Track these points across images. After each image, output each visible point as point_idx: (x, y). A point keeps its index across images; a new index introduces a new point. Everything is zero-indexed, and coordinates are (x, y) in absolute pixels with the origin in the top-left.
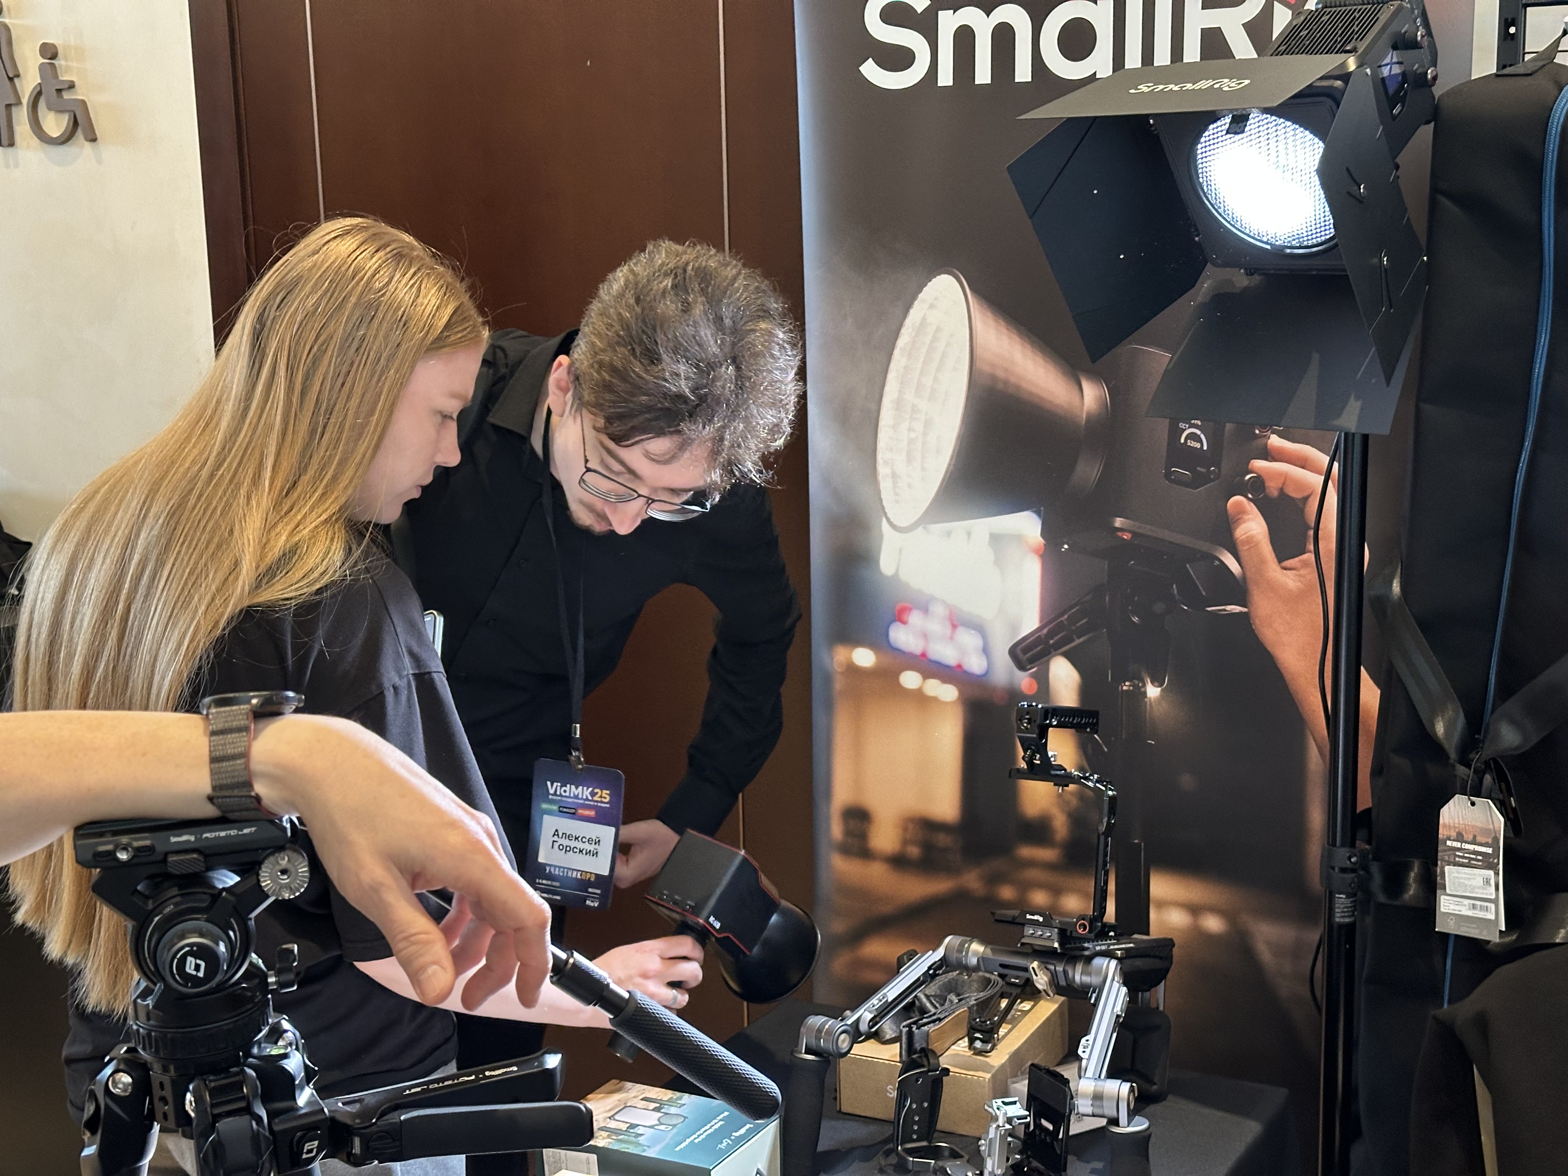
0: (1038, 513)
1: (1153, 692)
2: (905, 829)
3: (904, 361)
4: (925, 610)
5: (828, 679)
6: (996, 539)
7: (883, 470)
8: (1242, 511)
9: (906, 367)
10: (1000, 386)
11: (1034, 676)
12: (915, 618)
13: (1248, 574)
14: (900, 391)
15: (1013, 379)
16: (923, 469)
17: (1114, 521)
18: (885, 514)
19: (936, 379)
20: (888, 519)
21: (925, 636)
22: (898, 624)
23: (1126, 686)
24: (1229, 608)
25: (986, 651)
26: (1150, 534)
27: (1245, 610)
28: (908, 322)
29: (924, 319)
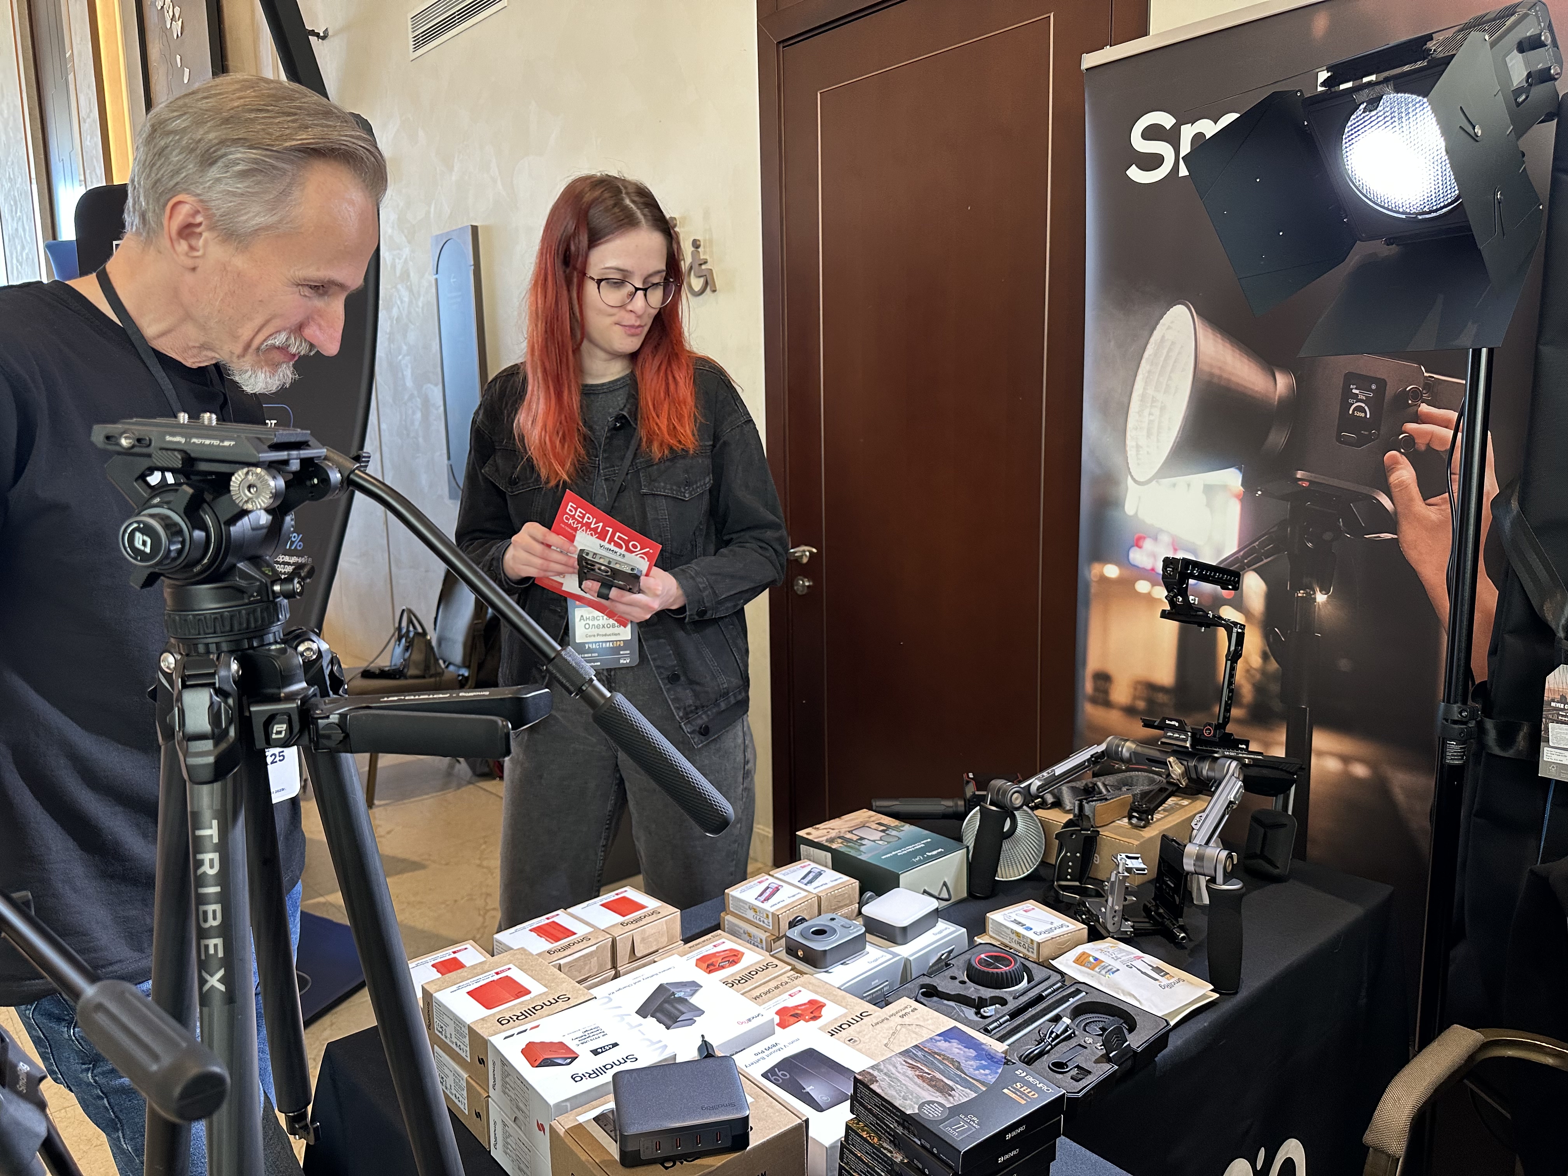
0: (1240, 469)
1: (1321, 598)
2: (1135, 689)
3: (1148, 367)
4: (1155, 539)
5: (1087, 586)
6: (1208, 489)
7: (1130, 442)
8: (1396, 462)
9: (1149, 372)
10: (1215, 380)
12: (1148, 544)
13: (1399, 510)
14: (1145, 389)
15: (1225, 375)
16: (1158, 441)
17: (1296, 474)
18: (1130, 473)
19: (1170, 378)
20: (1132, 476)
21: (1154, 556)
22: (1135, 548)
23: (1301, 594)
24: (1382, 535)
26: (1324, 482)
27: (1396, 536)
28: (1152, 340)
29: (1163, 337)
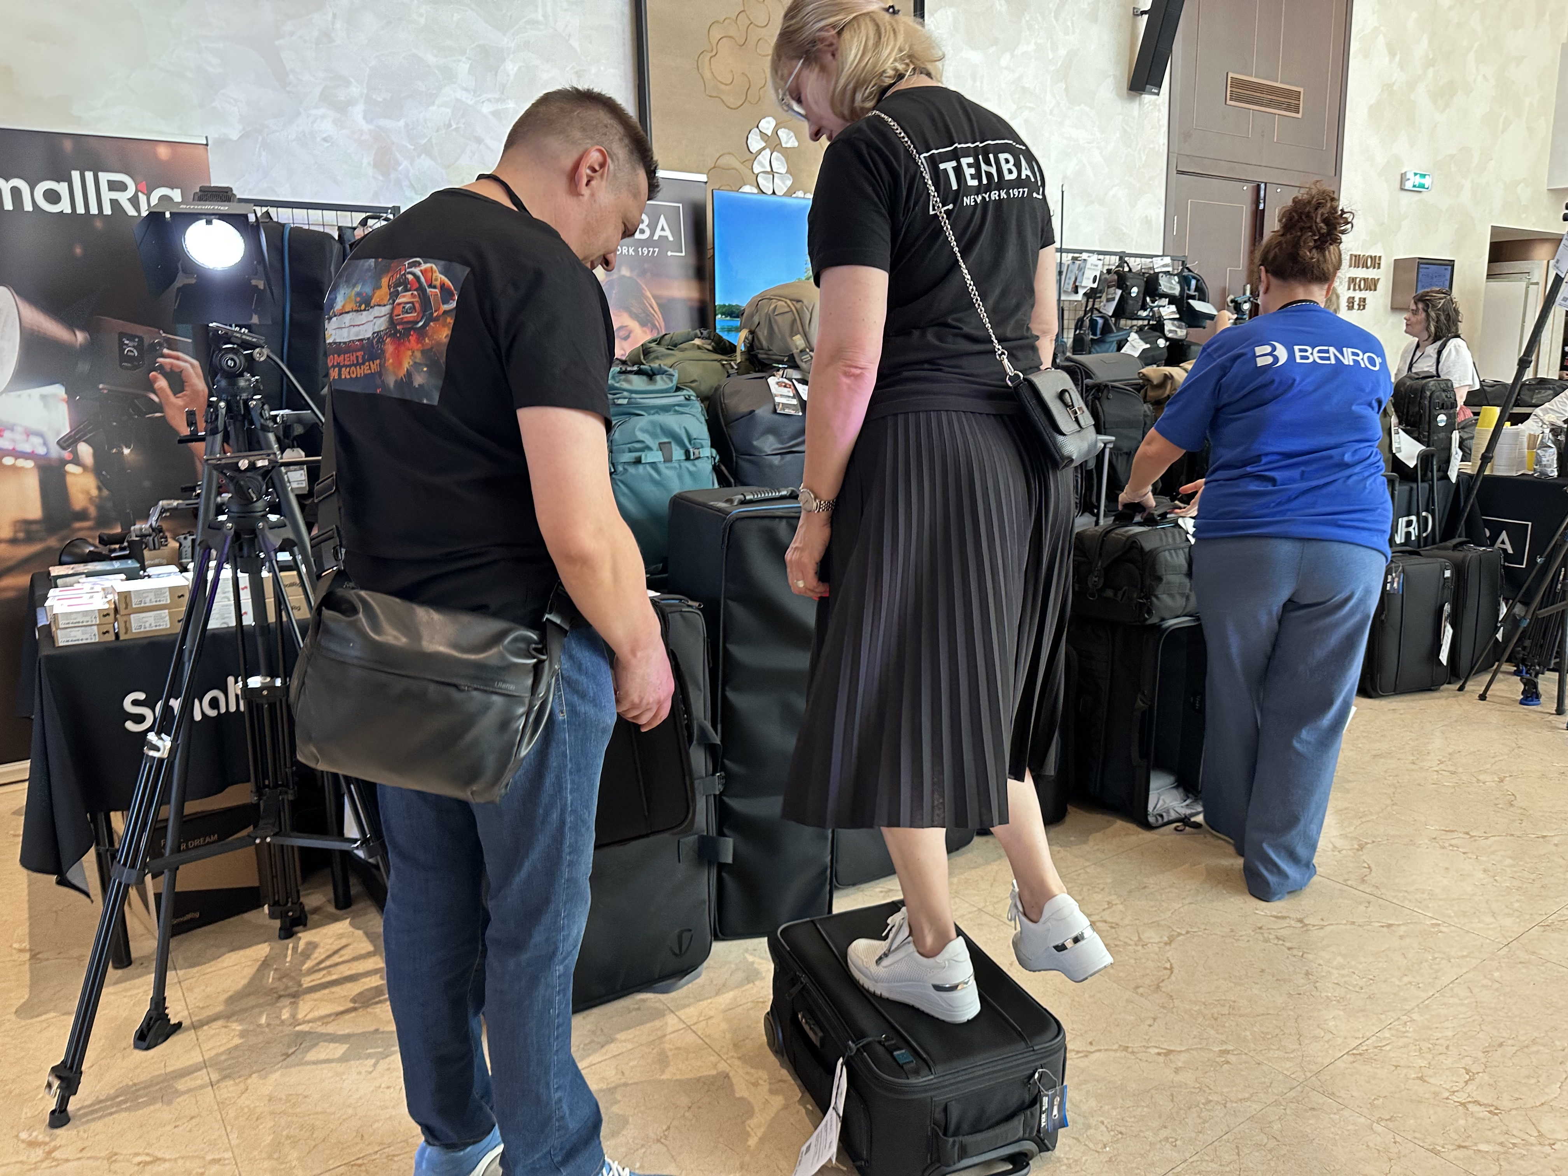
0: (63, 384)
1: (126, 451)
2: (15, 526)
4: (12, 430)
6: (43, 397)
8: (157, 378)
10: (37, 334)
11: (71, 452)
12: (7, 434)
13: (162, 401)
15: (42, 331)
17: (98, 386)
19: (3, 331)
21: (14, 441)
23: (114, 451)
25: (45, 444)
26: (116, 389)
27: (163, 415)
